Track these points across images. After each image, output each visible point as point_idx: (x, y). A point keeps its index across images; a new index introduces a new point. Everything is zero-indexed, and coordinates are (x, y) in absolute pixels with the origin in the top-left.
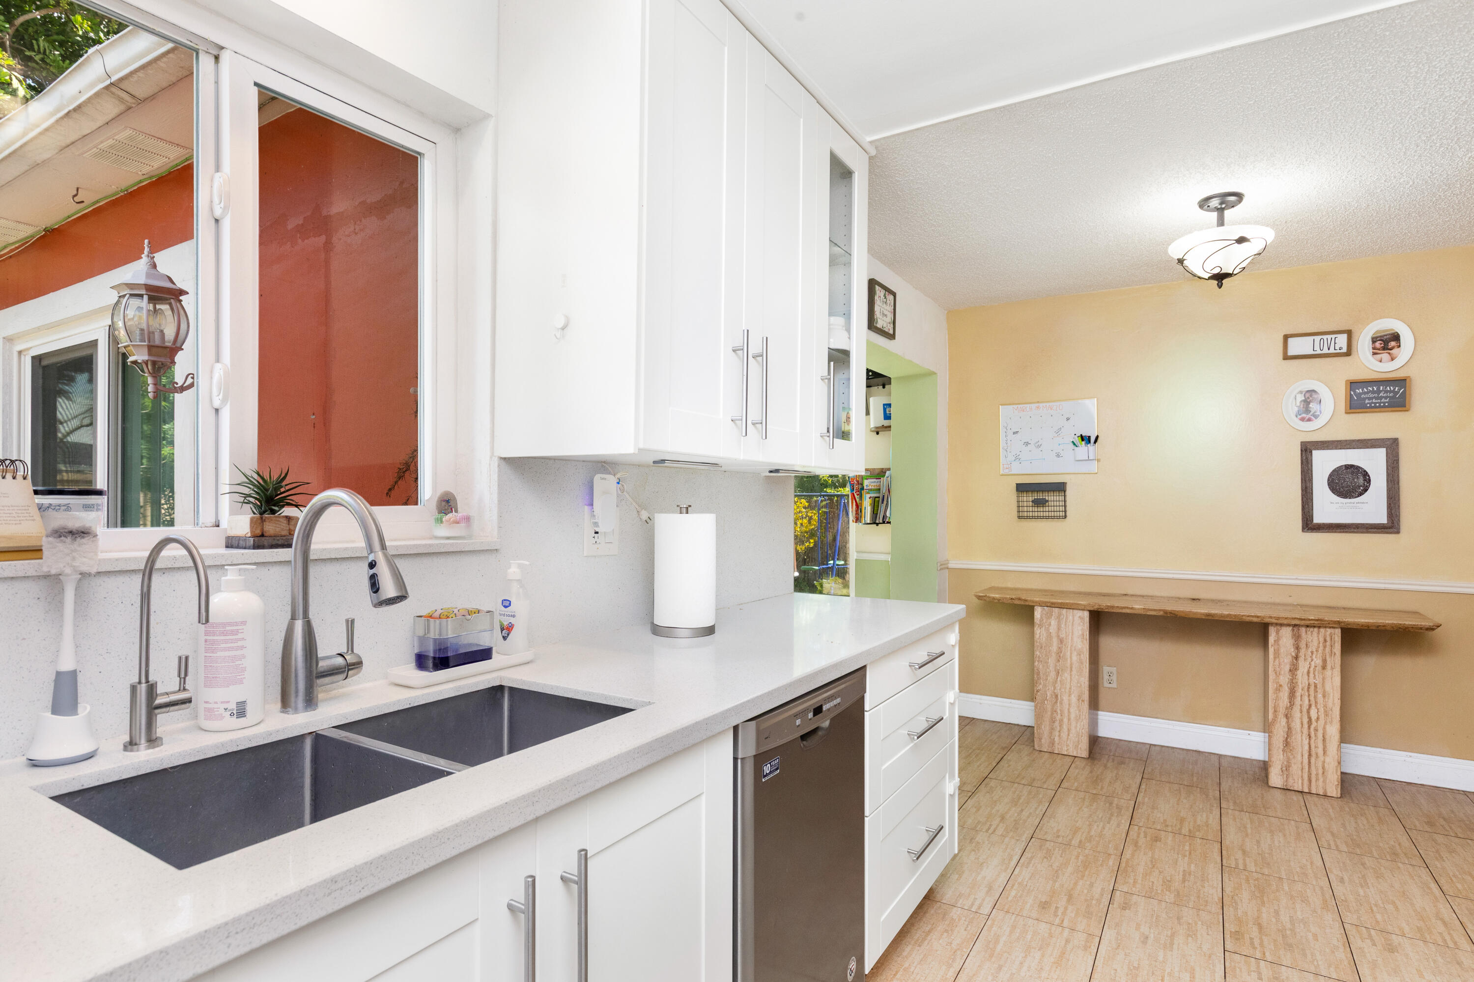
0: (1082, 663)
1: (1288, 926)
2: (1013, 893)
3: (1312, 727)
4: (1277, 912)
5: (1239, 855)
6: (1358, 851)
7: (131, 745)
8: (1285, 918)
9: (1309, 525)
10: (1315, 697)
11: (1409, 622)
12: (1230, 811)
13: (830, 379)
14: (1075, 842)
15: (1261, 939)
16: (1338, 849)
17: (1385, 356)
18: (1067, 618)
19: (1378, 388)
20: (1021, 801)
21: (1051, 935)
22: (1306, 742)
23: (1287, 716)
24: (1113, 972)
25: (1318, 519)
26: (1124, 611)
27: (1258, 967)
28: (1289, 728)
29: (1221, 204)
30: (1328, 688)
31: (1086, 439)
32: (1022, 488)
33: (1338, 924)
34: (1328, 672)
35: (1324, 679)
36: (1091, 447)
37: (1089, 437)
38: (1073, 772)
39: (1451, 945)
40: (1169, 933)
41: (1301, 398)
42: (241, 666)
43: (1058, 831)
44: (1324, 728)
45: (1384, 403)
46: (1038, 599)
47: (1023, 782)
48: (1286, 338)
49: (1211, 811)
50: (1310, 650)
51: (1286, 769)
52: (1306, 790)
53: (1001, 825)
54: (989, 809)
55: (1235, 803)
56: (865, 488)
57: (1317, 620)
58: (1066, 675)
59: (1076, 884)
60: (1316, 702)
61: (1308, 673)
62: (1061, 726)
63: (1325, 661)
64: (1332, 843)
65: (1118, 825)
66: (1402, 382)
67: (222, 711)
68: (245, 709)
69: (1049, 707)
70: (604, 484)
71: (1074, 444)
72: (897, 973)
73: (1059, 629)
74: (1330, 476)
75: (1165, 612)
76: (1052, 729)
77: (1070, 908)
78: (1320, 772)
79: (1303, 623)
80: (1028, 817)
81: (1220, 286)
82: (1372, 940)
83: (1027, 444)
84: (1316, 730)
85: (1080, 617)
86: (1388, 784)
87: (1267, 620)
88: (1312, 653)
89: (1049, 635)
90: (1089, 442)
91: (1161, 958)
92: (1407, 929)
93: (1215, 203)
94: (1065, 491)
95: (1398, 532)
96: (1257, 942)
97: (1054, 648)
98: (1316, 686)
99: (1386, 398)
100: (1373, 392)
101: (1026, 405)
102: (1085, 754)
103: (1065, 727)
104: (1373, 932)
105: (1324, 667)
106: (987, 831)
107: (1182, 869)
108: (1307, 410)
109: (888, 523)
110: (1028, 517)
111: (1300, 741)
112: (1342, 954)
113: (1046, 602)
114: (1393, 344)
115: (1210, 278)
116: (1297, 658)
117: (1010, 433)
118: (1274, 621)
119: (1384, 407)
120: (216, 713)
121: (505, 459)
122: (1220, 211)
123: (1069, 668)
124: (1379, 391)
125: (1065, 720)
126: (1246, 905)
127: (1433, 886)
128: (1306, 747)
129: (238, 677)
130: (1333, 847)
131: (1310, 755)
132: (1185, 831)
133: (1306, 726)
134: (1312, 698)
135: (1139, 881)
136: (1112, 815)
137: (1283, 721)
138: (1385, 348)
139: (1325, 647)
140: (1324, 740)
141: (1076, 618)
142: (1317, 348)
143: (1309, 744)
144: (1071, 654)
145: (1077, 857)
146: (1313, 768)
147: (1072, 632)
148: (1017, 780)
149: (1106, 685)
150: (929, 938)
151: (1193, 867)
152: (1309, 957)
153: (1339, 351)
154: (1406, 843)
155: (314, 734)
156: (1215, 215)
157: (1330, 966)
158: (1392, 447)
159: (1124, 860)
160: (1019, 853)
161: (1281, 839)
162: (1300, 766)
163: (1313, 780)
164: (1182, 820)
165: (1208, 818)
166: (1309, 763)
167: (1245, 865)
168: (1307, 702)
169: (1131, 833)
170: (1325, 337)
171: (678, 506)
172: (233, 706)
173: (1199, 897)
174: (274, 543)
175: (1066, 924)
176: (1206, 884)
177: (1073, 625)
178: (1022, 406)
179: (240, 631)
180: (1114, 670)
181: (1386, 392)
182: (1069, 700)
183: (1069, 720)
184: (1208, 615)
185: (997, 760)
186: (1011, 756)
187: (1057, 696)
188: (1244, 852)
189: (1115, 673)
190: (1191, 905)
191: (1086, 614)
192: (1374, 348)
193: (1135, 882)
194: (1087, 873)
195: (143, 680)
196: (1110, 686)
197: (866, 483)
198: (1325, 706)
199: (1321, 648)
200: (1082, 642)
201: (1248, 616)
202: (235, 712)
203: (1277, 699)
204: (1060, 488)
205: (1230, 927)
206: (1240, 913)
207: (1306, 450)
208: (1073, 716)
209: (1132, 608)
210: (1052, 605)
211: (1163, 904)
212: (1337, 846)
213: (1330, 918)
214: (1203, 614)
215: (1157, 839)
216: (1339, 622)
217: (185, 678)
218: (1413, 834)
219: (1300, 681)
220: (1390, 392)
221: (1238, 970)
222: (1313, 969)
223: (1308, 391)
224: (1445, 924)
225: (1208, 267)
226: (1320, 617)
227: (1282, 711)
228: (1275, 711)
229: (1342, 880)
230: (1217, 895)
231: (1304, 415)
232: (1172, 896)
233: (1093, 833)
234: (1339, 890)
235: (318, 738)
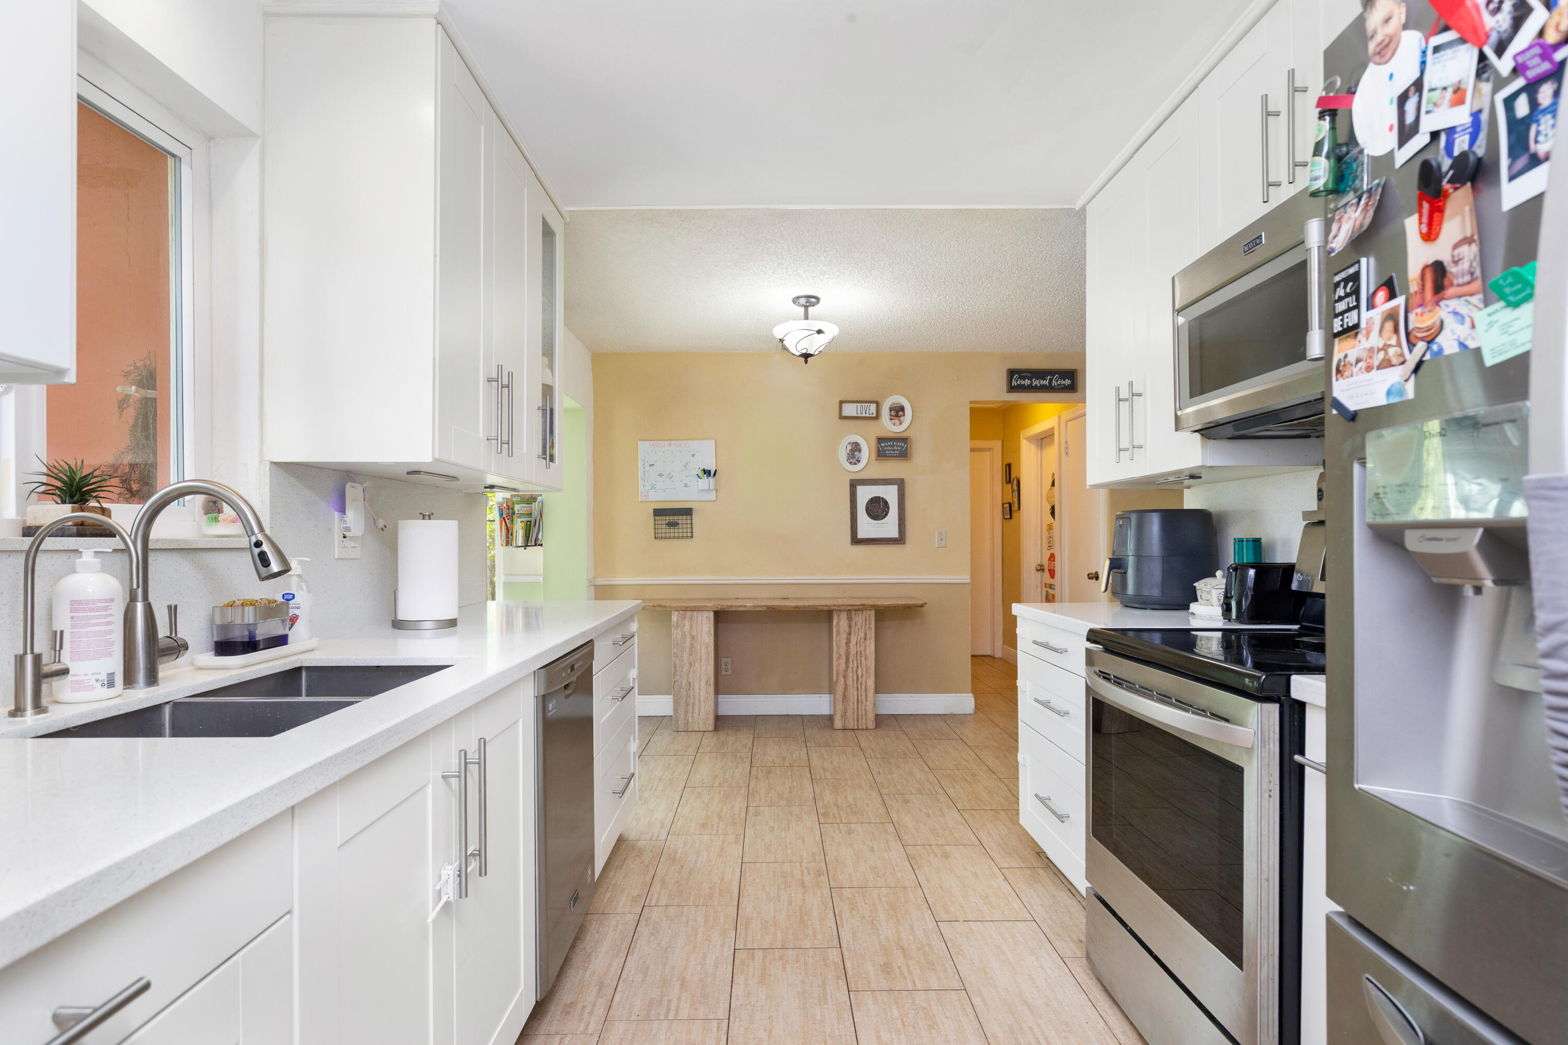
0: (709, 654)
1: (853, 803)
2: (680, 823)
3: (859, 681)
4: (846, 797)
5: (822, 772)
6: (887, 756)
7: (17, 711)
8: (850, 799)
9: (856, 540)
10: (860, 661)
11: (910, 602)
12: (813, 748)
13: (546, 410)
14: (716, 784)
15: (839, 813)
16: (876, 757)
17: (897, 421)
18: (697, 619)
19: (893, 444)
20: (671, 766)
21: (712, 841)
22: (856, 693)
23: (844, 677)
24: (756, 851)
25: (861, 535)
26: (739, 609)
27: (839, 827)
28: (846, 685)
29: (807, 302)
30: (868, 653)
31: (707, 472)
32: (658, 512)
33: (879, 796)
34: (868, 642)
35: (865, 647)
36: (711, 480)
37: (710, 471)
38: (705, 742)
39: (934, 793)
40: (786, 822)
41: (849, 447)
42: (111, 640)
43: (703, 780)
44: (866, 681)
45: (896, 454)
46: (675, 605)
47: (670, 754)
48: (841, 402)
49: (801, 750)
50: (857, 627)
51: (844, 715)
52: (856, 728)
53: (660, 784)
54: (648, 776)
55: (815, 742)
56: (516, 512)
57: (861, 605)
58: (697, 665)
59: (722, 808)
60: (861, 664)
61: (857, 643)
62: (693, 708)
63: (866, 634)
64: (872, 754)
65: (743, 769)
66: (905, 440)
67: (93, 682)
68: (114, 680)
69: (684, 694)
70: (353, 492)
71: (699, 477)
72: (608, 888)
73: (691, 628)
74: (867, 504)
75: (768, 607)
76: (687, 712)
77: (721, 823)
78: (864, 713)
79: (853, 608)
80: (679, 775)
81: (806, 362)
82: (896, 800)
83: (661, 475)
84: (861, 684)
85: (707, 617)
86: (899, 717)
87: (833, 608)
88: (859, 629)
89: (684, 634)
90: (710, 475)
91: (783, 836)
92: (913, 790)
93: (803, 301)
94: (692, 515)
95: (904, 543)
96: (837, 815)
97: (688, 644)
98: (861, 653)
99: (897, 450)
100: (890, 446)
101: (659, 442)
102: (711, 728)
103: (696, 708)
104: (896, 796)
105: (865, 639)
106: (651, 790)
107: (788, 786)
108: (853, 456)
109: (539, 545)
110: (662, 538)
111: (852, 693)
112: (882, 810)
113: (680, 607)
114: (901, 413)
115: (800, 356)
116: (850, 634)
117: (647, 465)
118: (836, 608)
119: (896, 457)
120: (86, 684)
121: (275, 463)
122: (806, 307)
123: (699, 659)
124: (893, 446)
125: (697, 703)
126: (828, 797)
127: (925, 766)
128: (856, 697)
129: (109, 650)
130: (873, 756)
131: (858, 702)
132: (787, 764)
133: (855, 682)
134: (859, 662)
135: (763, 798)
136: (738, 763)
137: (842, 680)
138: (897, 416)
139: (866, 624)
140: (866, 690)
141: (704, 618)
142: (859, 412)
143: (858, 694)
144: (701, 647)
145: (719, 793)
146: (860, 711)
147: (702, 630)
148: (665, 753)
149: (724, 673)
150: (626, 863)
151: (794, 783)
152: (865, 815)
153: (871, 415)
154: (911, 747)
155: (172, 703)
156: (802, 309)
157: (876, 817)
158: (901, 484)
159: (750, 788)
160: (679, 798)
161: (845, 758)
162: (852, 711)
163: (860, 720)
164: (784, 758)
165: (800, 754)
166: (858, 707)
167: (825, 776)
168: (856, 665)
169: (752, 772)
170: (863, 405)
171: (420, 514)
172: (104, 677)
173: (800, 799)
174: (94, 532)
175: (720, 832)
176: (804, 791)
177: (702, 624)
178: (657, 442)
179: (110, 607)
180: (729, 660)
181: (897, 446)
182: (700, 686)
183: (700, 701)
184: (796, 607)
185: (646, 742)
186: (655, 738)
187: (690, 684)
188: (824, 769)
189: (730, 662)
190: (797, 804)
191: (712, 614)
192: (891, 415)
193: (760, 799)
194: (728, 801)
195: (29, 651)
196: (726, 673)
197: (517, 507)
198: (866, 666)
199: (864, 625)
200: (709, 637)
201: (821, 606)
202: (106, 683)
203: (839, 665)
204: (688, 512)
205: (821, 811)
206: (826, 802)
207: (853, 486)
208: (702, 698)
209: (745, 606)
210: (686, 609)
211: (780, 807)
212: (875, 756)
213: (874, 794)
214: (791, 607)
215: (769, 772)
216: (874, 606)
217: (59, 651)
218: (914, 742)
219: (852, 650)
220: (900, 446)
221: (828, 832)
222: (868, 821)
223: (854, 443)
224: (931, 783)
225: (800, 347)
226: (863, 603)
227: (841, 673)
228: (837, 674)
229: (879, 773)
230: (811, 796)
231: (851, 460)
232: (785, 802)
233: (727, 777)
234: (878, 779)
235: (176, 705)
